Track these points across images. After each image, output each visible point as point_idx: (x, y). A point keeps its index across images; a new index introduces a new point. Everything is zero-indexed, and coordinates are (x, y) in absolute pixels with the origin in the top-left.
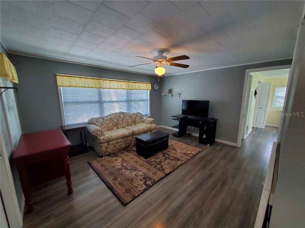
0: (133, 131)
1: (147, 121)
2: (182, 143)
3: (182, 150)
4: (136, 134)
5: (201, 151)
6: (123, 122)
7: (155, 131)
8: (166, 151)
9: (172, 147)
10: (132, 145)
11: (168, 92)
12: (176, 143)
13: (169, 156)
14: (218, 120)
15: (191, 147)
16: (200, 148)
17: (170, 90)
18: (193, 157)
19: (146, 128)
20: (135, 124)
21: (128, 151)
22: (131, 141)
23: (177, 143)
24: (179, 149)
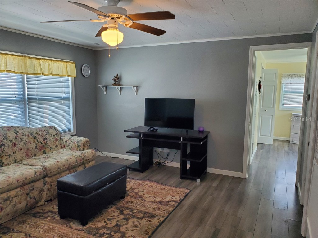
0: (46, 169)
1: (72, 144)
2: (151, 184)
3: (155, 196)
4: (52, 174)
5: (189, 192)
6: (15, 148)
7: (92, 163)
8: (122, 203)
9: (134, 194)
10: (43, 200)
11: (112, 82)
12: (138, 185)
13: (131, 211)
14: (209, 132)
15: (168, 187)
16: (185, 188)
17: (116, 77)
18: (178, 206)
19: (74, 159)
20: (45, 153)
21: (34, 215)
22: (40, 193)
23: (141, 185)
24: (147, 195)
